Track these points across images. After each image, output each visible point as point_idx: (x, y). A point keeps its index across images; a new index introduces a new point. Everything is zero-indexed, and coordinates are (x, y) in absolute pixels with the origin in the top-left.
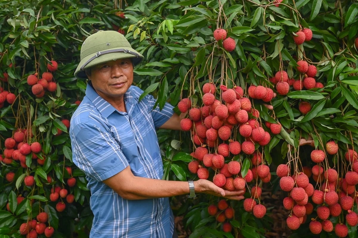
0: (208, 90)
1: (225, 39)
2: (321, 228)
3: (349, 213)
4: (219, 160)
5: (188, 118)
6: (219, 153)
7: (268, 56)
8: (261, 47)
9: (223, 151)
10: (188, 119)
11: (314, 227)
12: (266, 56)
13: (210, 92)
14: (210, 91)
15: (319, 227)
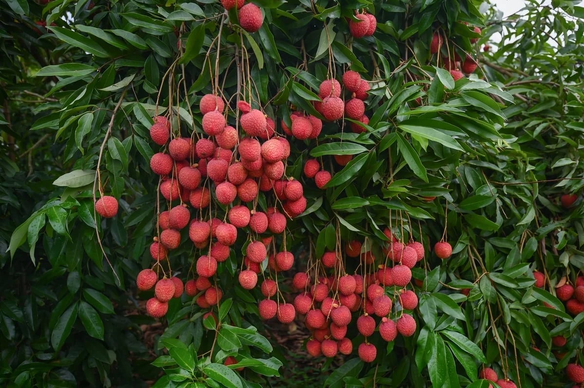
0: (211, 106)
1: (242, 6)
2: (336, 349)
3: (384, 323)
4: (230, 234)
5: (166, 153)
6: (228, 222)
7: (310, 59)
8: (298, 45)
9: (243, 217)
10: (167, 155)
11: (326, 349)
12: (308, 59)
13: (217, 109)
14: (217, 107)
15: (333, 348)
